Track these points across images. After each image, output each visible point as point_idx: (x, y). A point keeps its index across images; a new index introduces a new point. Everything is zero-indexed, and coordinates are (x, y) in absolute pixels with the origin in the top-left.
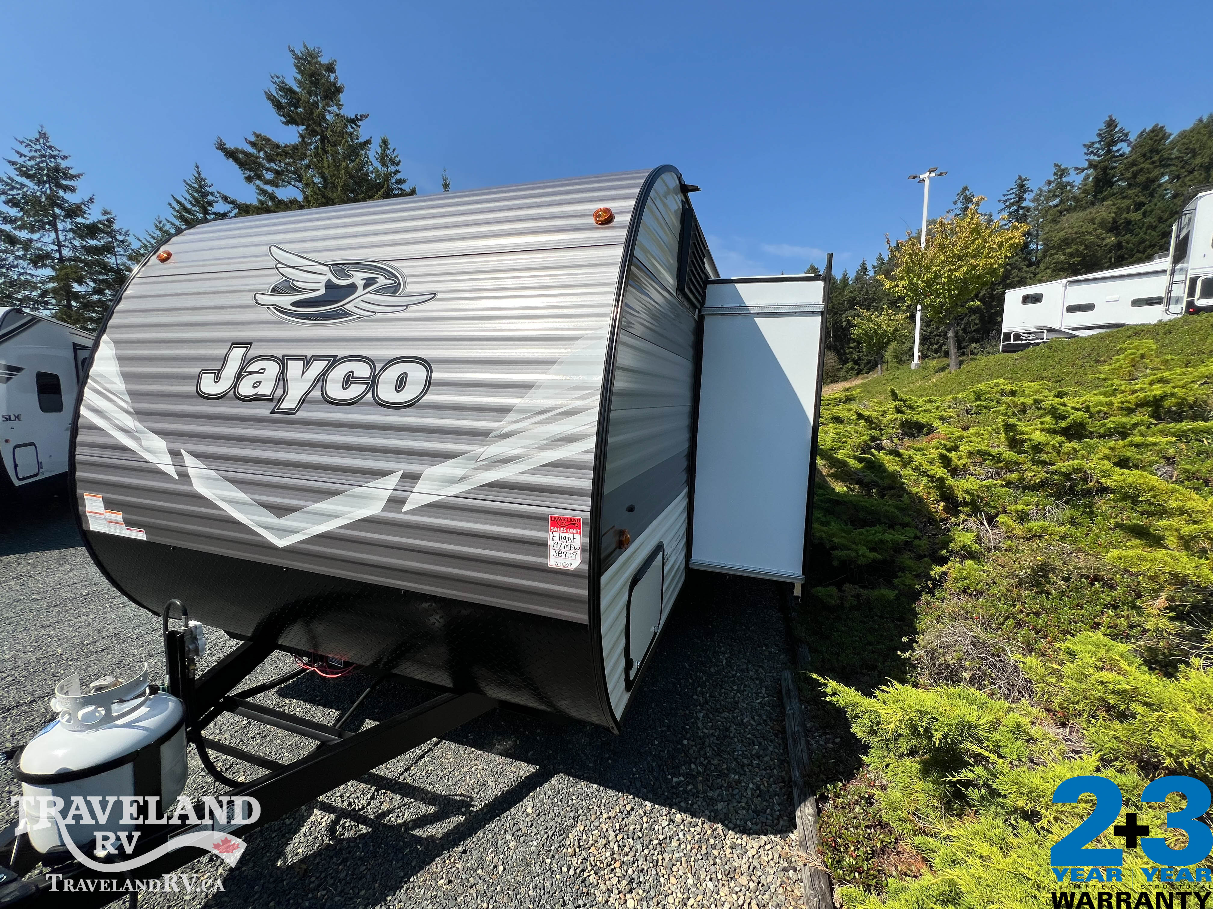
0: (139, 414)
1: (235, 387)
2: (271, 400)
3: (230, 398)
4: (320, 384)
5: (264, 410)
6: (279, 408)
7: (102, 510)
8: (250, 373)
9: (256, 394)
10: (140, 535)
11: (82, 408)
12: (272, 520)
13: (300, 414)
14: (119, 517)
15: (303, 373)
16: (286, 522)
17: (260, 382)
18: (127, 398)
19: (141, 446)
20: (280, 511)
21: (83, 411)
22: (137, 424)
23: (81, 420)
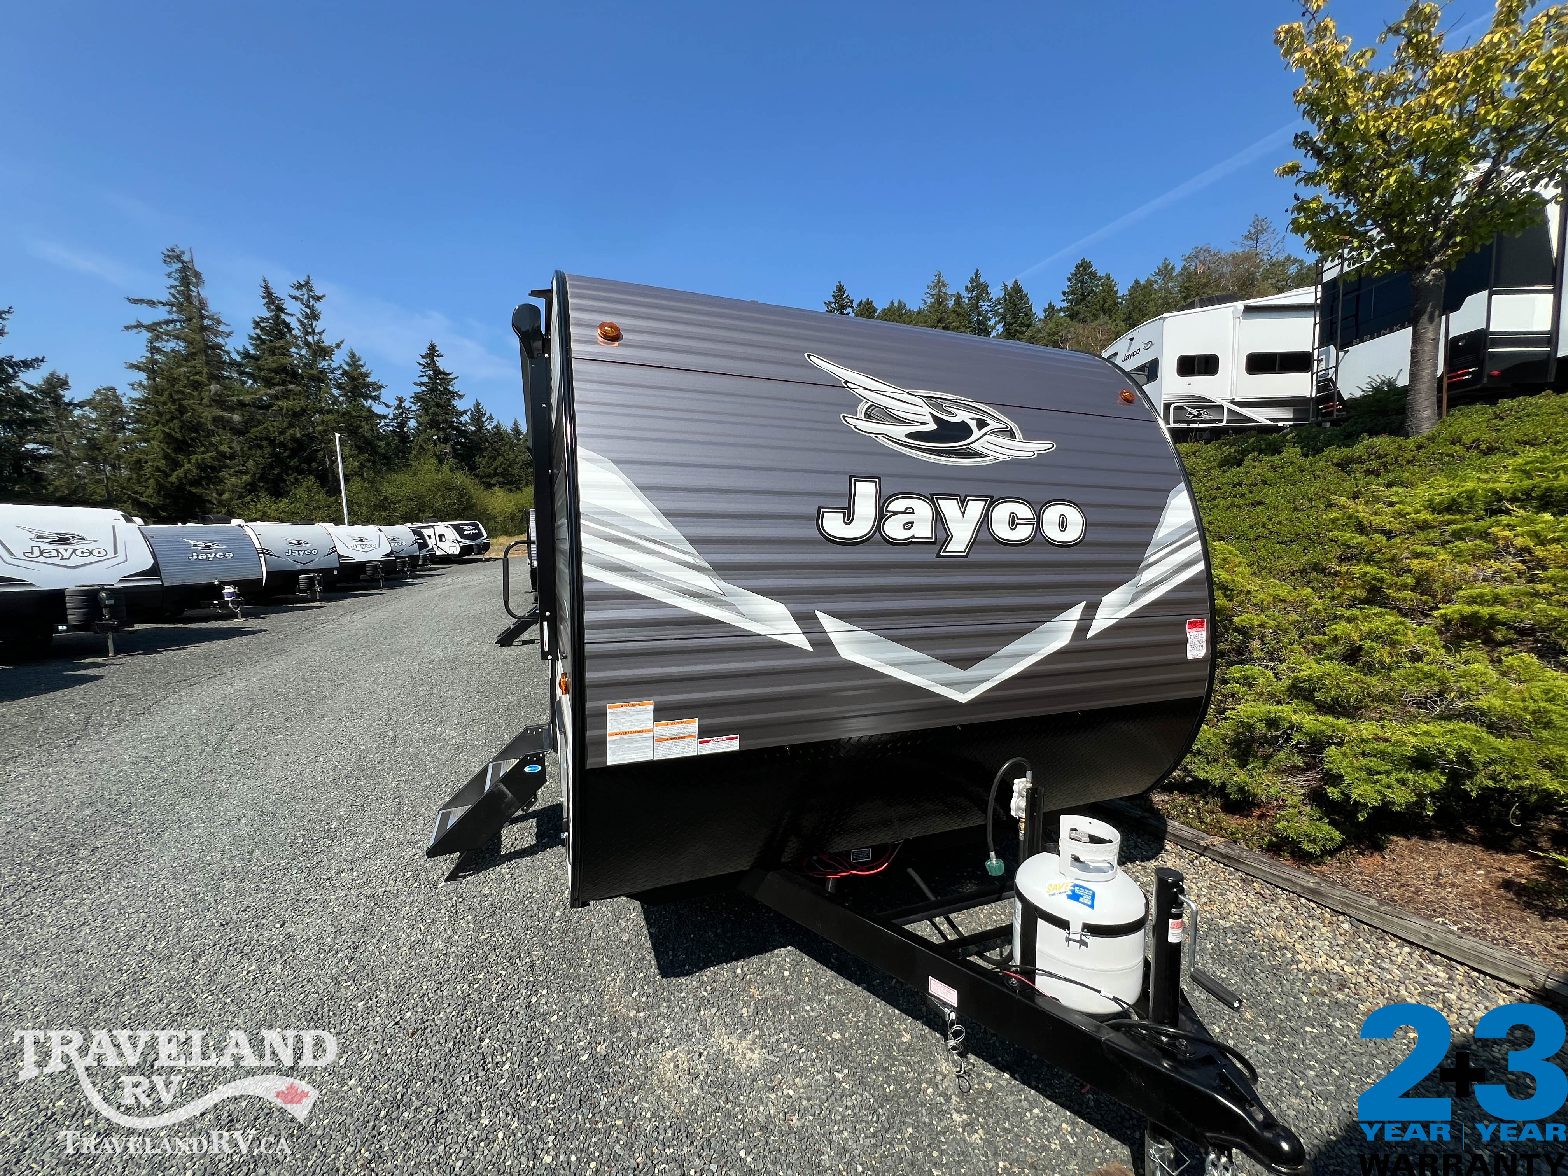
0: (721, 570)
1: (878, 528)
2: (934, 543)
3: (877, 543)
4: (984, 525)
5: (928, 555)
6: (945, 552)
7: (650, 724)
8: (896, 513)
9: (913, 537)
10: (729, 745)
11: (584, 566)
12: (957, 674)
13: (973, 557)
14: (692, 726)
15: (963, 514)
16: (973, 672)
17: (912, 523)
18: (689, 548)
19: (741, 614)
20: (964, 662)
21: (587, 570)
22: (722, 584)
23: (587, 587)
